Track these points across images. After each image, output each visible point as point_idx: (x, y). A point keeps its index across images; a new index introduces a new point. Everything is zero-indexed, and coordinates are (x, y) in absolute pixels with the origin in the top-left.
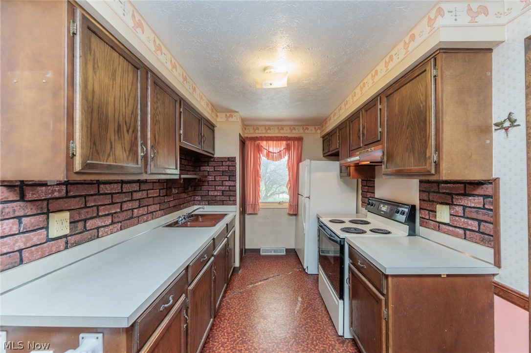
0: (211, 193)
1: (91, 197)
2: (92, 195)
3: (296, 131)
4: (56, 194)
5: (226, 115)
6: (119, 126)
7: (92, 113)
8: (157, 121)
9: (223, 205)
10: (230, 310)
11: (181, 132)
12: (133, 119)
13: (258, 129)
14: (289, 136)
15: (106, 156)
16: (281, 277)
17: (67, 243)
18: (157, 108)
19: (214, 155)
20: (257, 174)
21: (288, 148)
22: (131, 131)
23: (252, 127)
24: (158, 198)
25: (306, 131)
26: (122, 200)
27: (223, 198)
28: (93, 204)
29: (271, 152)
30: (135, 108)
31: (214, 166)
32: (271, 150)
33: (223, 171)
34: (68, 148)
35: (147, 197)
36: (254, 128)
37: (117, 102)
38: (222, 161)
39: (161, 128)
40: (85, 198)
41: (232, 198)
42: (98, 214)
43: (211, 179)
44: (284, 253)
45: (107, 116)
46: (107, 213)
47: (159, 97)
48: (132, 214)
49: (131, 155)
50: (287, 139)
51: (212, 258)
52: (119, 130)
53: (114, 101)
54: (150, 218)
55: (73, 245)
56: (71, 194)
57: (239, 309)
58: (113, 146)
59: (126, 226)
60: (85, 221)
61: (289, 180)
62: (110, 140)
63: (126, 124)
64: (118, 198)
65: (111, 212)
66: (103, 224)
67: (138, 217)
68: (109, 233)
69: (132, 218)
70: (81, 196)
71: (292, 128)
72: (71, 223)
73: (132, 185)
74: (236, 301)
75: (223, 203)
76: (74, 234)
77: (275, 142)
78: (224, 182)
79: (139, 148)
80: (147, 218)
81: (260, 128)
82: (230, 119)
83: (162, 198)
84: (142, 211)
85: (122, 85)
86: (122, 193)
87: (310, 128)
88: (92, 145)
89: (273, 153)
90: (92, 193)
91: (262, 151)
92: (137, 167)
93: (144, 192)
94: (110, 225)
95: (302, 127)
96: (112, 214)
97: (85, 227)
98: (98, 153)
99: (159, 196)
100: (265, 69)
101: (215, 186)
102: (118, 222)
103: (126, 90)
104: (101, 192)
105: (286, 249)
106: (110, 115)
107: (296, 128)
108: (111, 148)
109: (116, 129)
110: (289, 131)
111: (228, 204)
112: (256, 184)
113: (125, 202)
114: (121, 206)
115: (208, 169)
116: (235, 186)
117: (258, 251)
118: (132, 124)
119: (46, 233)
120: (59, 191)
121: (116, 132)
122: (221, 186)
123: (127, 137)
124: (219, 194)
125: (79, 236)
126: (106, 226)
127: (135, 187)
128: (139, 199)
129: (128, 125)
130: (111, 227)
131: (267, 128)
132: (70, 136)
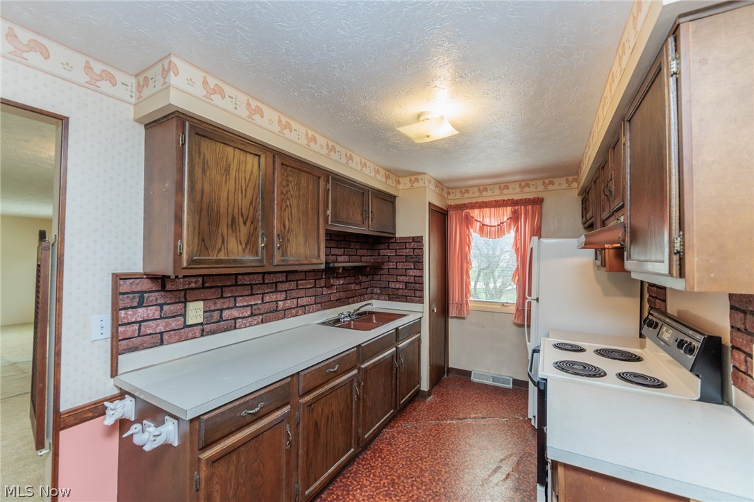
0: (392, 285)
1: (227, 288)
2: (229, 286)
3: (532, 189)
4: (193, 285)
5: (411, 180)
6: (233, 219)
7: (201, 211)
8: (287, 206)
9: (406, 302)
10: (391, 446)
11: (329, 212)
12: (252, 209)
13: (467, 191)
14: (516, 197)
15: (217, 251)
16: (487, 421)
17: (203, 330)
18: (287, 192)
19: (395, 234)
20: (464, 258)
21: (515, 218)
22: (248, 223)
23: (459, 190)
24: (313, 289)
25: (550, 187)
26: (263, 291)
27: (406, 292)
28: (230, 295)
29: (487, 226)
30: (254, 197)
31: (396, 250)
32: (487, 222)
33: (406, 256)
34: (176, 247)
35: (297, 289)
36: (461, 191)
37: (231, 196)
38: (405, 242)
39: (293, 212)
40: (222, 289)
41: (418, 294)
42: (235, 305)
43: (392, 267)
44: (511, 386)
45: (218, 212)
46: (245, 304)
47: (291, 179)
48: (277, 306)
49: (249, 247)
50: (513, 203)
51: (355, 372)
52: (233, 224)
53: (228, 195)
54: (300, 312)
55: (208, 334)
56: (207, 285)
57: (403, 449)
58: (226, 240)
59: (268, 320)
60: (221, 310)
61: (517, 269)
62: (222, 235)
63: (242, 215)
64: (259, 289)
65: (250, 303)
66: (241, 315)
67: (285, 310)
68: (248, 325)
69: (276, 311)
70: (218, 287)
71: (525, 184)
72: (205, 312)
73: (276, 275)
74: (405, 437)
75: (405, 299)
76: (210, 323)
77: (493, 209)
78: (408, 271)
79: (260, 239)
80: (297, 312)
81: (471, 190)
82: (416, 185)
83: (318, 289)
84: (289, 304)
85: (237, 178)
86: (264, 283)
87: (557, 181)
88: (201, 240)
89: (491, 226)
90: (229, 284)
91: (472, 224)
92: (257, 260)
93: (292, 283)
94: (249, 317)
95: (541, 182)
96: (251, 306)
97: (221, 317)
98: (207, 249)
99: (315, 287)
100: (419, 116)
101: (397, 276)
102: (259, 314)
103: (243, 182)
104: (239, 283)
105: (513, 379)
106: (223, 209)
107: (531, 183)
108: (223, 242)
109: (230, 223)
110: (518, 190)
111: (412, 302)
112: (464, 272)
113: (267, 293)
114: (262, 298)
115: (388, 252)
116: (422, 277)
117: (468, 374)
118: (251, 215)
119: (183, 319)
120: (196, 282)
121: (230, 226)
122: (404, 276)
123: (244, 230)
124: (401, 287)
125: (215, 325)
126: (244, 317)
127: (282, 277)
128: (286, 291)
129: (245, 217)
130: (250, 319)
131: (482, 189)
132: (178, 236)
